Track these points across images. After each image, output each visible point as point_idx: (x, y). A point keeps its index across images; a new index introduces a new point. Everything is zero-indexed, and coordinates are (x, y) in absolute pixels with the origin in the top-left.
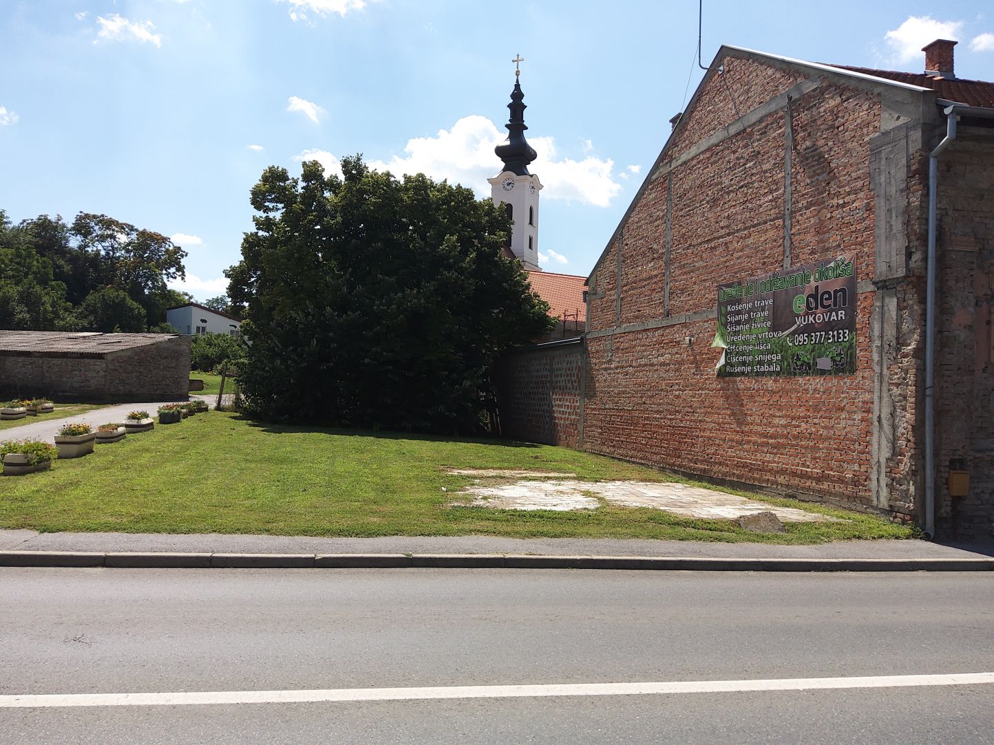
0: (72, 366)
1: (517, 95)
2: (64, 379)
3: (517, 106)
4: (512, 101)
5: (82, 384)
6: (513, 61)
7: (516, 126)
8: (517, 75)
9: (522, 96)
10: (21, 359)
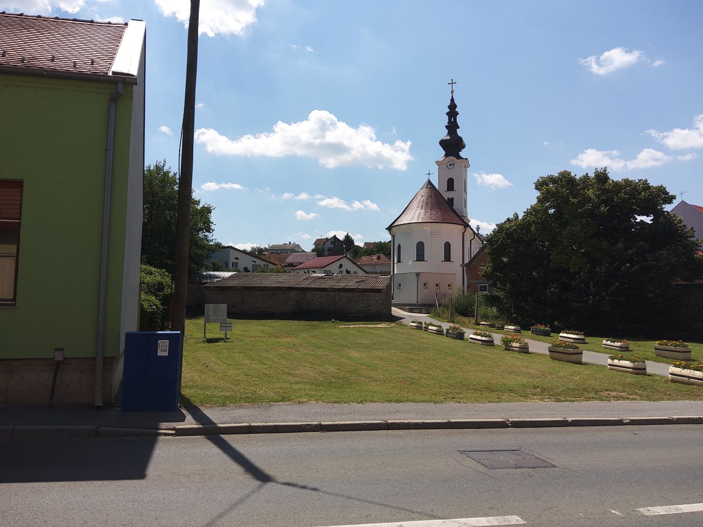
0: (357, 297)
1: (453, 106)
2: (352, 306)
3: (452, 112)
4: (449, 110)
5: (366, 309)
6: (449, 84)
7: (452, 127)
8: (452, 93)
9: (455, 106)
10: (318, 293)
